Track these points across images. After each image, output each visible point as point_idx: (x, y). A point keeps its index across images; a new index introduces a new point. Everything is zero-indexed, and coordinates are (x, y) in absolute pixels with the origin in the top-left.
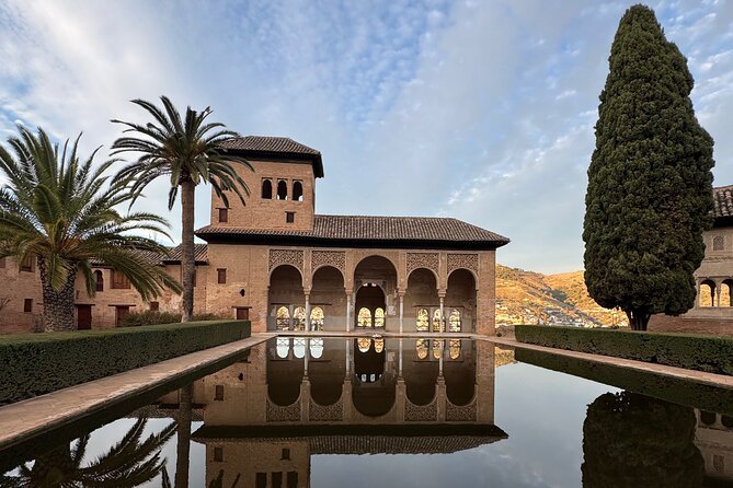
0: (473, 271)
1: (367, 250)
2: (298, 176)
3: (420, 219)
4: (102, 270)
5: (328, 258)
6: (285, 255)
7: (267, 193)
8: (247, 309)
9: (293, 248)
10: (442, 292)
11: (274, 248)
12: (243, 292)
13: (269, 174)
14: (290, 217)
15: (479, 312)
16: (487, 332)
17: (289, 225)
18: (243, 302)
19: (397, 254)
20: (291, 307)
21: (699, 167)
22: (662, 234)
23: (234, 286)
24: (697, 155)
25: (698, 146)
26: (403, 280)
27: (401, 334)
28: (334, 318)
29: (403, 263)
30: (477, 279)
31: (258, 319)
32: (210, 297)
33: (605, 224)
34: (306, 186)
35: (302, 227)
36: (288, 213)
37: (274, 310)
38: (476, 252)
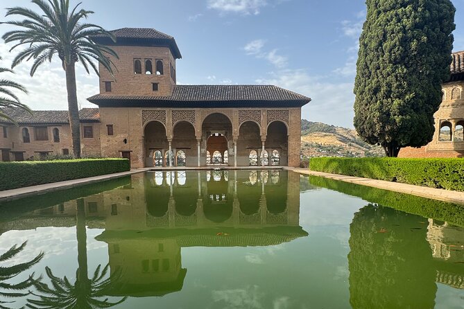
0: (285, 122)
1: (210, 109)
2: (159, 56)
3: (249, 86)
4: (28, 128)
5: (184, 115)
6: (153, 114)
7: (138, 69)
8: (129, 152)
9: (159, 109)
10: (264, 138)
11: (145, 109)
12: (125, 141)
13: (138, 56)
14: (155, 87)
15: (290, 151)
16: (294, 164)
17: (154, 92)
18: (126, 148)
19: (231, 111)
20: (163, 150)
21: (442, 29)
22: (409, 85)
23: (120, 137)
24: (441, 19)
25: (441, 11)
26: (236, 129)
27: (235, 167)
28: (192, 157)
29: (236, 118)
30: (288, 128)
31: (137, 159)
32: (103, 145)
33: (369, 78)
34: (166, 63)
35: (164, 93)
36: (154, 84)
37: (151, 153)
38: (288, 109)
